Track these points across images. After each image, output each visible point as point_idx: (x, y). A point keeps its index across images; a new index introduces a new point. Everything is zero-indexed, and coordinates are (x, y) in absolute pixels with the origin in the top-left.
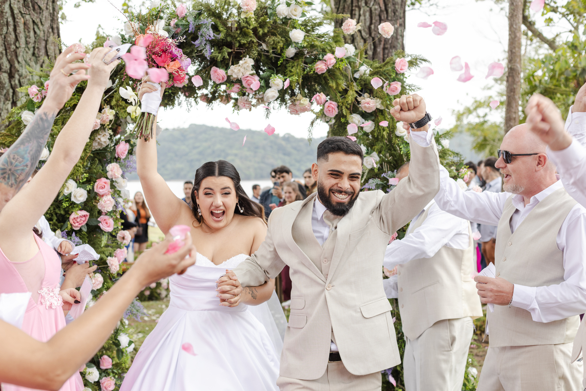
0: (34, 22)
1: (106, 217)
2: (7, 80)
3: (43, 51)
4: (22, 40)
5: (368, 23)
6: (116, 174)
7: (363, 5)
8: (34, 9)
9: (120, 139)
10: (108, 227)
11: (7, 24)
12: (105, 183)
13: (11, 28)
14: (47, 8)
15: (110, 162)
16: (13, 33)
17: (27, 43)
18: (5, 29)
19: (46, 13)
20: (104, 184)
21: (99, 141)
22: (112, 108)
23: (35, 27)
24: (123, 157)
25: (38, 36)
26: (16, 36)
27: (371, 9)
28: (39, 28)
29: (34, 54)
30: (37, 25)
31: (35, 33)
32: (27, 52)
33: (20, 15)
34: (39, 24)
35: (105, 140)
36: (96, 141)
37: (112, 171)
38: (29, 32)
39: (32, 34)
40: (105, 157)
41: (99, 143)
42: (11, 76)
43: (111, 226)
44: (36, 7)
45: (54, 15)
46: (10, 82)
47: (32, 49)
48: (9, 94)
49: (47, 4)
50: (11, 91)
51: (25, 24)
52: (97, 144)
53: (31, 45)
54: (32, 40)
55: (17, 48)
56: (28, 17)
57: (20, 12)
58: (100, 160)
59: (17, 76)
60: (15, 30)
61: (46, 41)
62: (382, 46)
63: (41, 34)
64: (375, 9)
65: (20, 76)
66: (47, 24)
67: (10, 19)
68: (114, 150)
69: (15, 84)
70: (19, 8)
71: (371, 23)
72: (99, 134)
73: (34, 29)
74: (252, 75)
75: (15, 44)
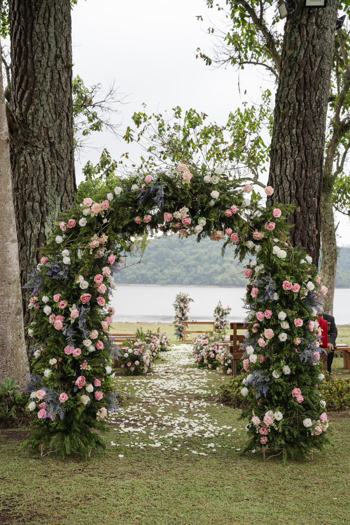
0: (57, 167)
1: (101, 298)
2: (38, 208)
3: (63, 188)
4: (50, 180)
5: (292, 171)
6: (108, 273)
7: (290, 157)
8: (58, 159)
9: (110, 253)
10: (102, 303)
11: (40, 169)
13: (42, 172)
14: (67, 158)
15: (105, 266)
16: (43, 175)
17: (53, 182)
18: (38, 172)
19: (66, 161)
20: (100, 277)
22: (106, 235)
23: (58, 171)
24: (112, 263)
25: (60, 177)
26: (45, 177)
27: (295, 159)
28: (61, 172)
29: (57, 190)
30: (60, 170)
31: (58, 175)
32: (52, 189)
33: (48, 163)
34: (61, 169)
35: (102, 253)
36: (97, 253)
37: (105, 271)
38: (54, 174)
39: (56, 176)
40: (102, 263)
41: (99, 255)
42: (41, 205)
43: (104, 303)
44: (59, 157)
45: (71, 162)
46: (40, 208)
47: (56, 186)
48: (39, 217)
49: (67, 154)
50: (41, 215)
51: (51, 169)
52: (97, 255)
53: (55, 184)
54: (56, 180)
55: (46, 185)
56: (53, 164)
57: (49, 160)
58: (99, 265)
59: (45, 205)
60: (45, 173)
61: (66, 181)
62: (302, 187)
63: (62, 176)
64: (298, 160)
65: (47, 205)
66: (66, 169)
67: (42, 166)
68: (107, 259)
69: (44, 210)
70: (48, 158)
71: (295, 171)
72: (99, 250)
73: (57, 172)
74: (187, 217)
75: (44, 183)
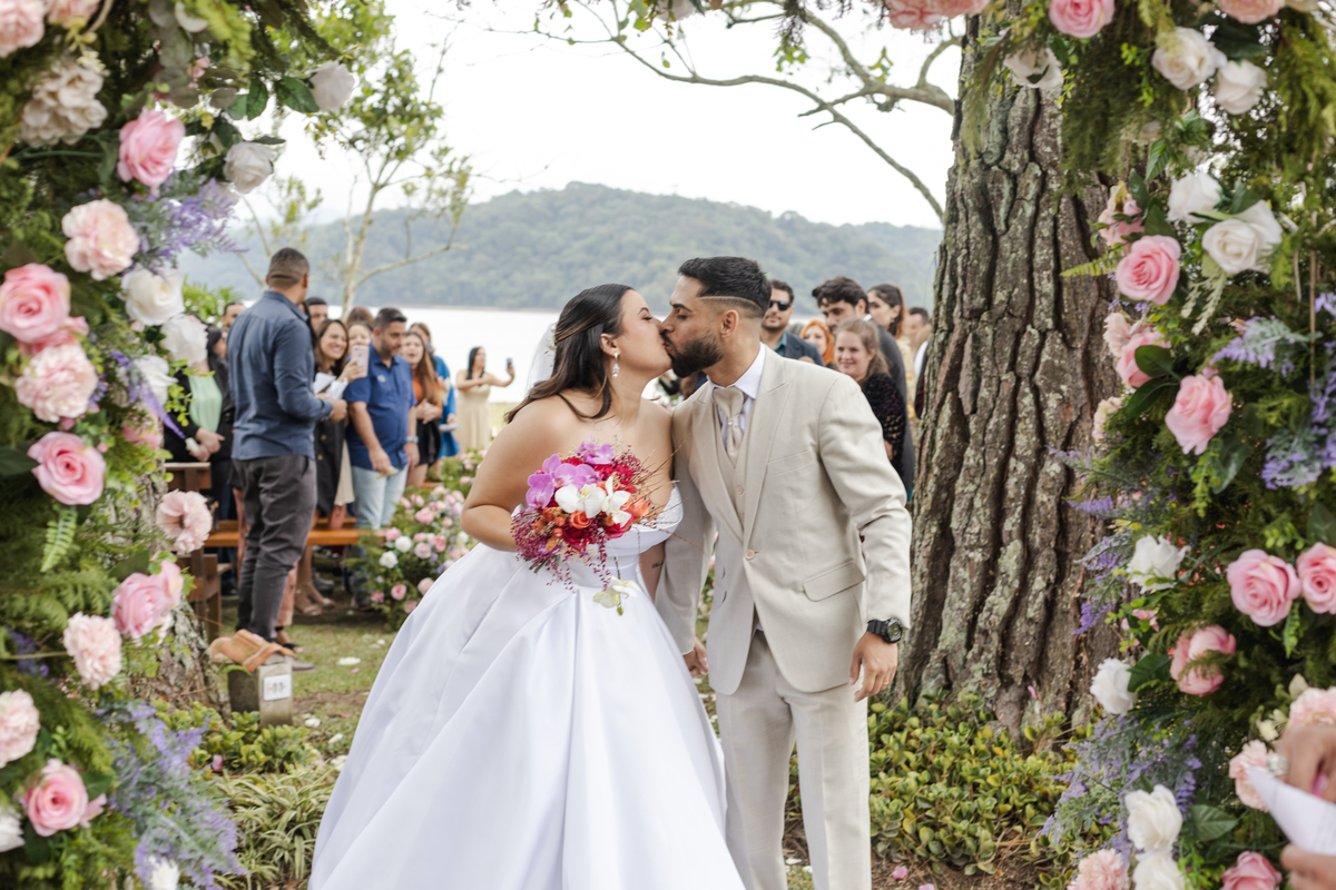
6: (107, 253)
10: (80, 481)
12: (47, 289)
15: (87, 197)
20: (41, 294)
21: (50, 103)
24: (154, 179)
35: (78, 102)
36: (39, 103)
37: (85, 235)
43: (90, 478)
52: (45, 118)
72: (55, 76)
